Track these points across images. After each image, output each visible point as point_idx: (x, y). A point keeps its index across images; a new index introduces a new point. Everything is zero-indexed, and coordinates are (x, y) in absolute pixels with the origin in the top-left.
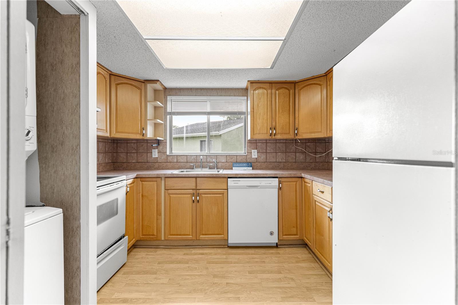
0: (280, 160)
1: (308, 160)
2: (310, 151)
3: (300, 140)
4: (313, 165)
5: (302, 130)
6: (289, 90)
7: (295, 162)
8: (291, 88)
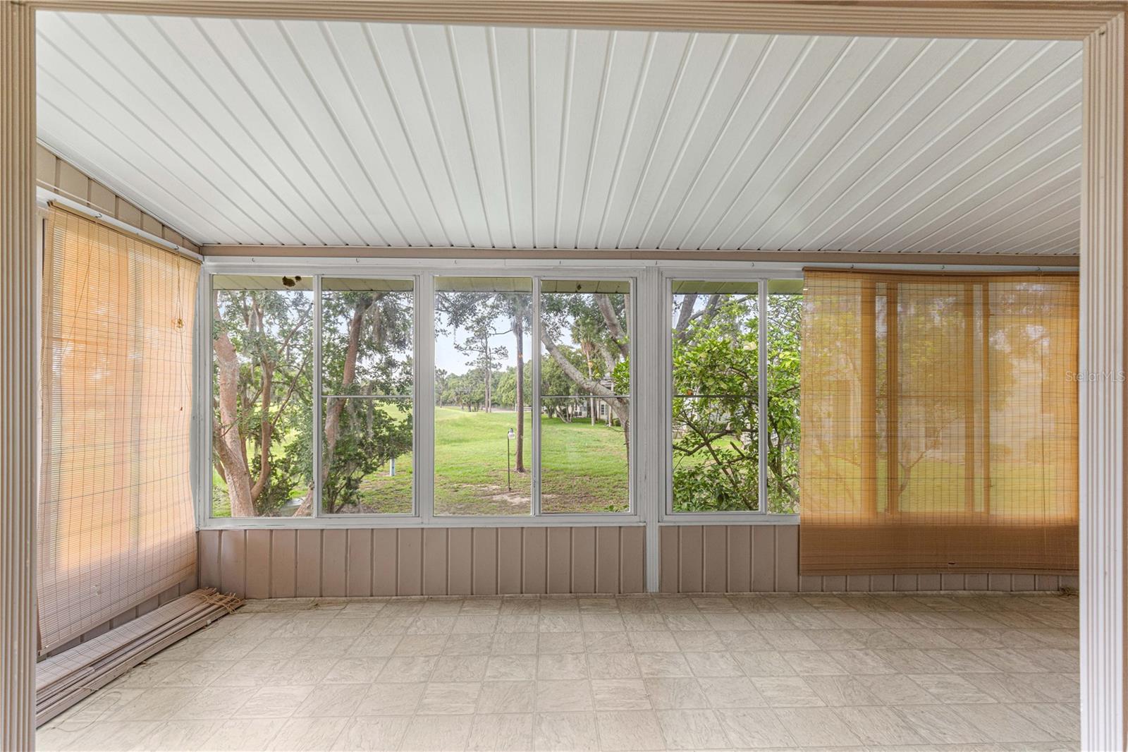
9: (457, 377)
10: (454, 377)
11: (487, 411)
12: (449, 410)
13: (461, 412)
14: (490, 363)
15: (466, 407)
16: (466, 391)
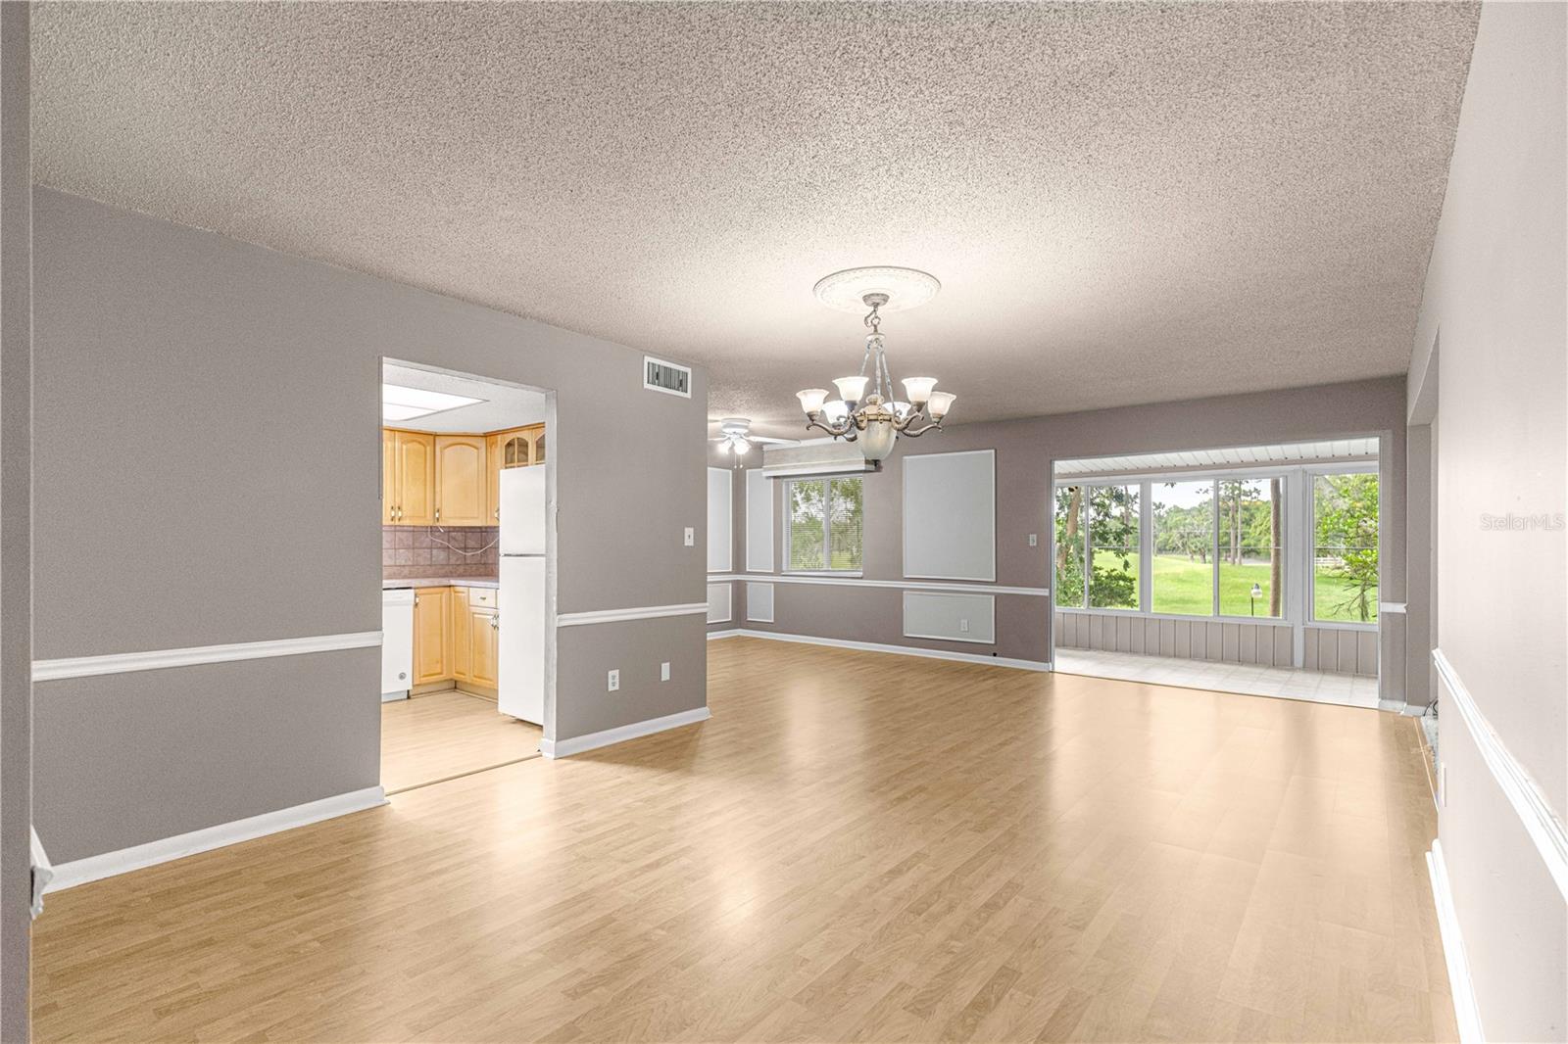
0: (403, 563)
1: (452, 561)
2: (457, 546)
3: (442, 527)
4: (461, 569)
5: (446, 512)
6: (425, 447)
7: (430, 565)
8: (429, 444)
9: (1182, 510)
10: (1178, 510)
11: (1234, 562)
12: (1169, 560)
13: (1190, 563)
14: (1240, 489)
15: (1197, 557)
16: (1198, 532)
